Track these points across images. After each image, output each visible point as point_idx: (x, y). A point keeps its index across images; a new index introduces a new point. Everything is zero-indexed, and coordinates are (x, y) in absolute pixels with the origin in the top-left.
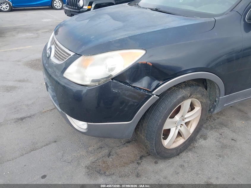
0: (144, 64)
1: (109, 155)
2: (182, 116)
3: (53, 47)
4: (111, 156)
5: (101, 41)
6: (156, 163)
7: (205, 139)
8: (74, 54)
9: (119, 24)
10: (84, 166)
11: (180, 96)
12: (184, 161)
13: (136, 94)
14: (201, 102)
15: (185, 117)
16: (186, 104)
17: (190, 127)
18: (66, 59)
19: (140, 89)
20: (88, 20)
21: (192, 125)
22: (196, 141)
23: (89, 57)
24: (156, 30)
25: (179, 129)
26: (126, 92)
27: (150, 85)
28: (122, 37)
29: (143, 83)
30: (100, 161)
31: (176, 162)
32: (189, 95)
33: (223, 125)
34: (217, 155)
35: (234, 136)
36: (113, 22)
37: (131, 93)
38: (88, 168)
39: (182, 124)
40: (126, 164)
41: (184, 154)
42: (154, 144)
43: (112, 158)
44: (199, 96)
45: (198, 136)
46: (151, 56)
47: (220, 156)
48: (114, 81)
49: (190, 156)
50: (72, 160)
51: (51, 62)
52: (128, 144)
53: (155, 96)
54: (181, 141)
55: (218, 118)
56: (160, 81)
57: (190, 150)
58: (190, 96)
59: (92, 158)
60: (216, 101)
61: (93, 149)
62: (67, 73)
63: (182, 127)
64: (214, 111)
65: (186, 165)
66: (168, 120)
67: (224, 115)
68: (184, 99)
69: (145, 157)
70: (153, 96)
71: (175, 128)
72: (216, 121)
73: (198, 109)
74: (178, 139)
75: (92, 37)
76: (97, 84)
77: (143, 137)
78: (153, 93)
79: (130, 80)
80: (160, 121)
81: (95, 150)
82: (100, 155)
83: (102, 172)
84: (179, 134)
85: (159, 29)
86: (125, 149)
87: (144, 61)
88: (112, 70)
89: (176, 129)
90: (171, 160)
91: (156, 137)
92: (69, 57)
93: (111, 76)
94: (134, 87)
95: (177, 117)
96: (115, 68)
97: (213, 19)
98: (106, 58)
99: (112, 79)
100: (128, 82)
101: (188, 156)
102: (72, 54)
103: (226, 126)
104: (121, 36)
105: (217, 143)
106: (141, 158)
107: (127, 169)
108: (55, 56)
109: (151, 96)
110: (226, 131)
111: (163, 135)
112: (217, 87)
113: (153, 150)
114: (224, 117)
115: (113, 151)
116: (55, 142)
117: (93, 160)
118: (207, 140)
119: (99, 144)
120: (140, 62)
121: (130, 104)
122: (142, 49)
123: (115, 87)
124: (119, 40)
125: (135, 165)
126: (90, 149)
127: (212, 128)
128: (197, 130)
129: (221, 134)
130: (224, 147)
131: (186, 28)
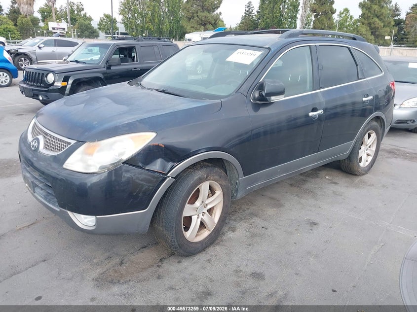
0: (156, 145)
1: (121, 263)
2: (202, 202)
3: (41, 138)
4: (124, 264)
5: (106, 126)
6: (179, 262)
7: (233, 231)
8: (76, 141)
9: (124, 108)
10: (90, 279)
11: (197, 177)
12: (212, 256)
13: (150, 178)
14: (220, 185)
15: (207, 202)
16: (204, 187)
17: (214, 217)
18: (65, 149)
19: (154, 172)
20: (83, 105)
21: (216, 214)
22: (223, 234)
23: (95, 143)
24: (164, 113)
25: (202, 218)
26: (140, 176)
27: (164, 168)
28: (130, 121)
29: (157, 165)
30: (110, 271)
31: (202, 257)
32: (206, 176)
33: (253, 215)
34: (246, 244)
35: (265, 224)
36: (115, 106)
37: (144, 176)
38: (96, 280)
39: (204, 212)
40: (144, 269)
41: (211, 250)
42: (174, 234)
43: (125, 266)
44: (217, 177)
45: (225, 229)
46: (162, 139)
47: (250, 245)
48: (126, 165)
49: (218, 250)
50: (73, 276)
51: (41, 155)
52: (144, 249)
53: (170, 178)
54: (206, 234)
55: (248, 209)
56: (174, 162)
57: (218, 244)
58: (207, 178)
59: (99, 270)
60: (237, 183)
61: (99, 260)
62: (68, 163)
63: (205, 215)
64: (237, 195)
65: (213, 259)
66: (188, 206)
67: (255, 205)
68: (201, 180)
69: (166, 258)
70: (168, 178)
71: (196, 216)
72: (246, 212)
73: (219, 193)
74: (202, 231)
75: (95, 123)
76: (106, 170)
77: (161, 229)
78: (168, 175)
79: (142, 163)
80: (178, 205)
81: (102, 261)
82: (110, 265)
83: (115, 281)
84: (202, 225)
85: (167, 112)
86: (140, 255)
87: (156, 143)
88: (122, 154)
89: (198, 218)
90: (197, 257)
91: (176, 224)
92: (69, 146)
93: (121, 160)
94: (148, 170)
95: (198, 203)
96: (124, 152)
97: (219, 101)
98: (115, 142)
99: (124, 163)
100: (140, 165)
101: (216, 251)
102: (73, 142)
103: (256, 216)
104: (128, 120)
105: (247, 233)
106: (161, 260)
107: (145, 274)
108: (45, 148)
109: (166, 178)
110: (256, 220)
111: (184, 225)
112: (234, 167)
113: (174, 242)
114: (254, 207)
115: (126, 259)
116: (44, 261)
117: (102, 272)
118: (236, 232)
119: (107, 254)
120: (152, 144)
121: (144, 188)
122: (153, 132)
123: (127, 171)
124: (128, 124)
125: (155, 268)
126: (95, 261)
127: (241, 220)
128: (223, 220)
129: (251, 224)
130: (254, 236)
131: (194, 110)
